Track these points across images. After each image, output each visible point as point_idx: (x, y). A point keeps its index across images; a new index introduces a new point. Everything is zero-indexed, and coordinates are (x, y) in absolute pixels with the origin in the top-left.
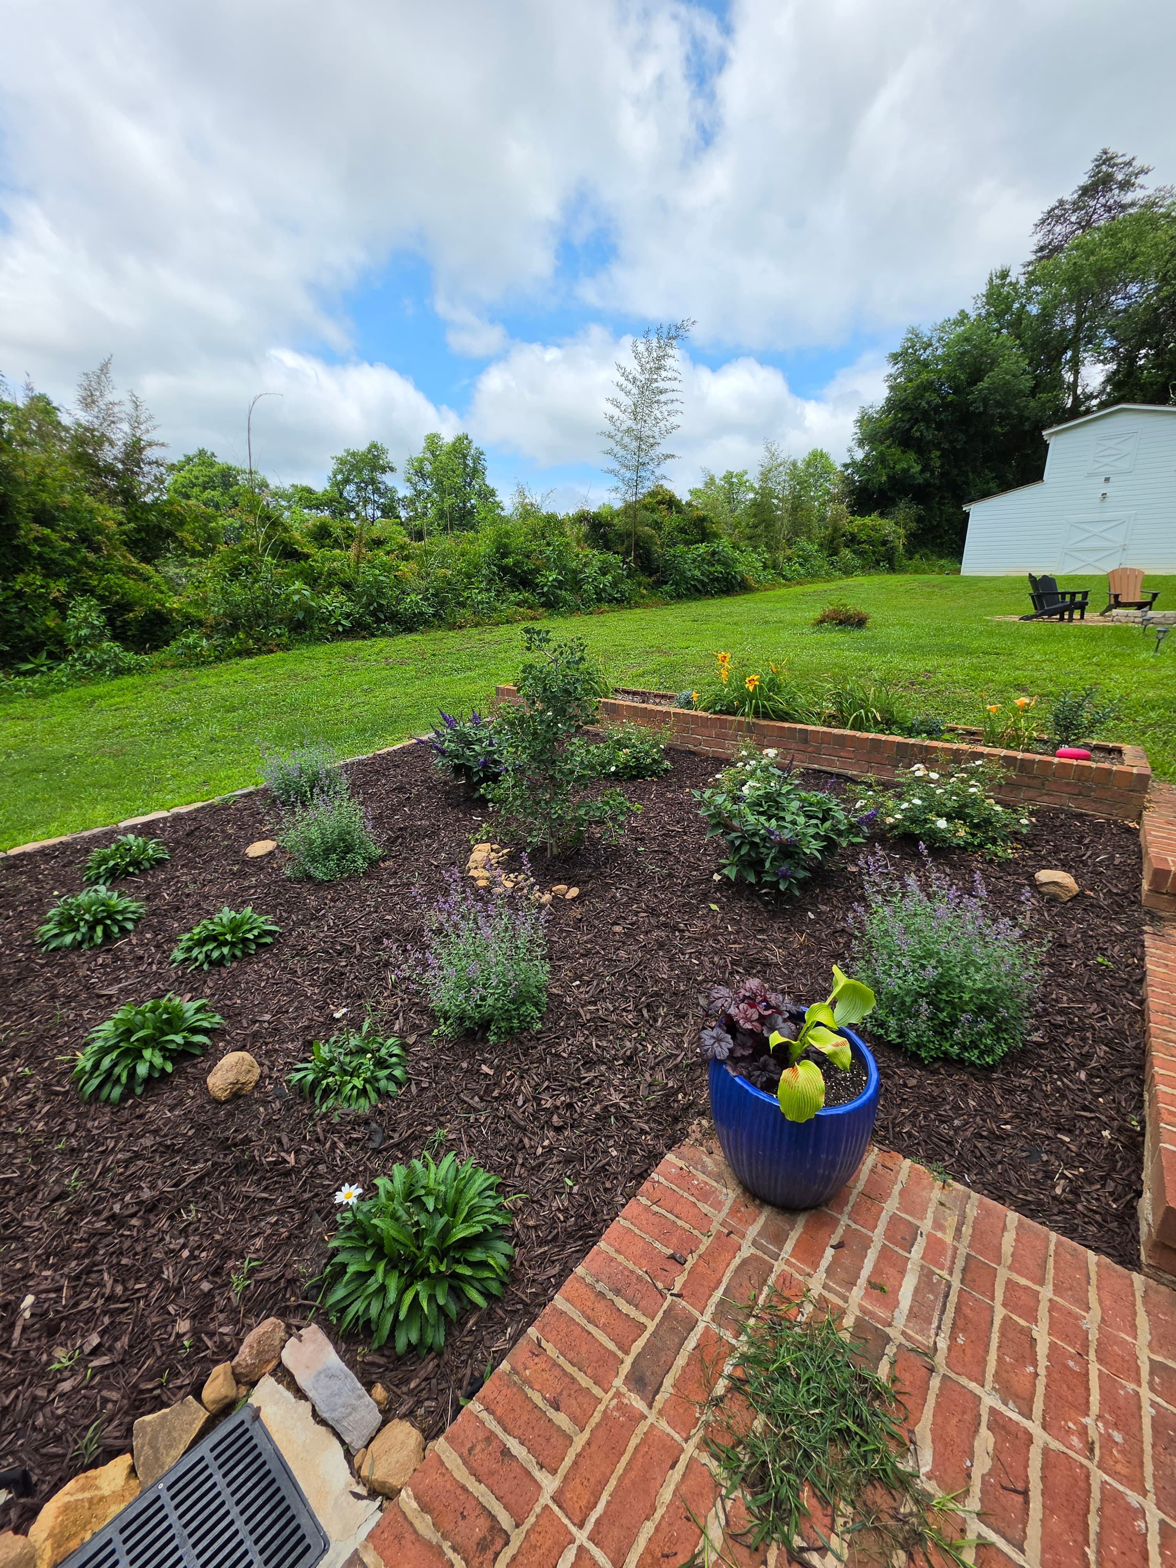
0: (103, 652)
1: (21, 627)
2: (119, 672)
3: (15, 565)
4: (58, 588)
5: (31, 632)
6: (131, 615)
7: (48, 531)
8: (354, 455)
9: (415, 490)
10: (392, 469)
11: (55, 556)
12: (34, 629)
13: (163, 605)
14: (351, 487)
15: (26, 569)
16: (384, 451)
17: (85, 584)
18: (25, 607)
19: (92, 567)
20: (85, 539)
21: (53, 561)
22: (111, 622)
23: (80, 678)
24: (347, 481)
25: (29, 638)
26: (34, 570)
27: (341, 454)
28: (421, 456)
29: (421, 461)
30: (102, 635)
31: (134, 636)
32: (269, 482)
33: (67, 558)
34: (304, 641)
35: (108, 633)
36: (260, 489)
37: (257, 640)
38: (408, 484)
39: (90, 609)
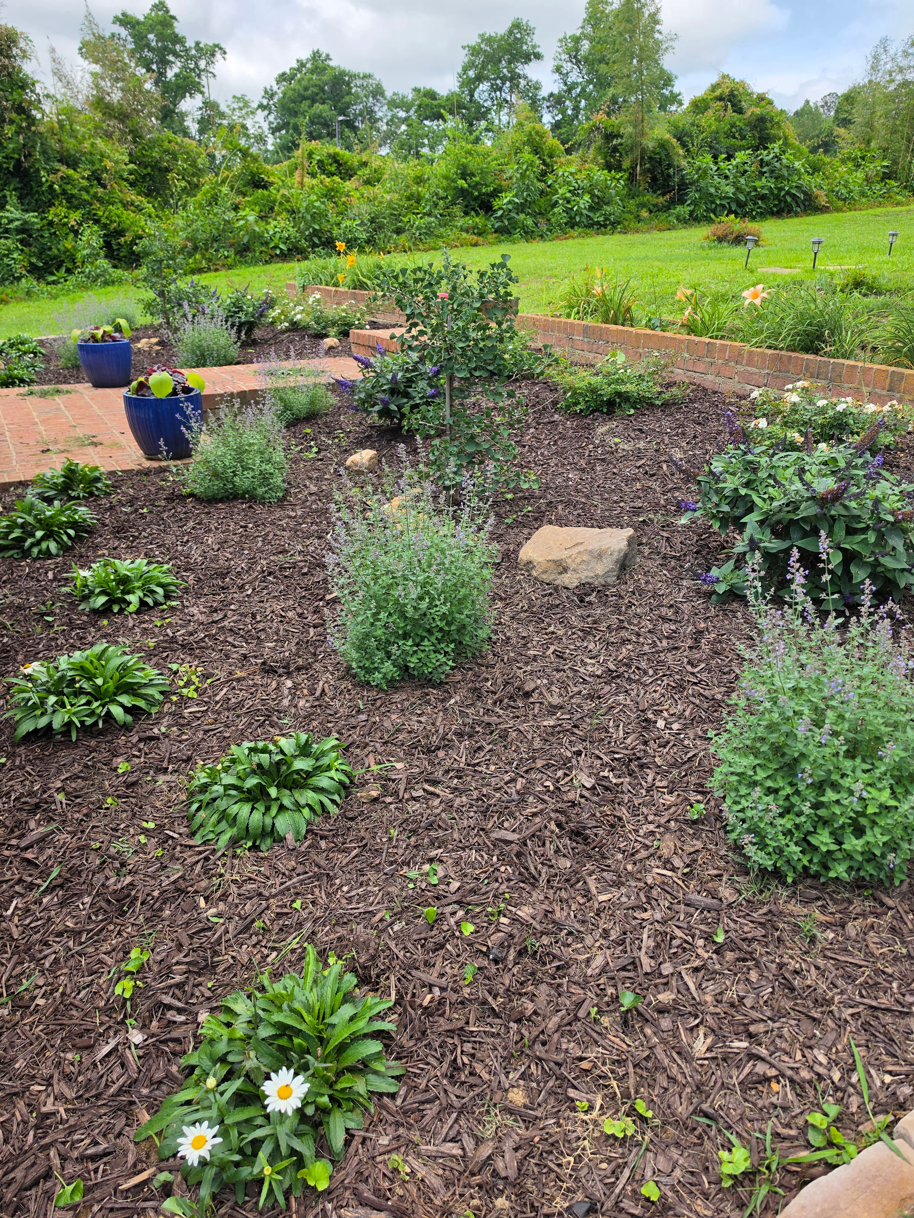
0: (97, 267)
1: (50, 249)
2: (106, 283)
3: (50, 200)
4: (75, 217)
5: (56, 252)
6: (123, 239)
7: (71, 172)
8: (489, 40)
9: (565, 84)
10: (538, 56)
11: (75, 191)
12: (58, 250)
13: (144, 231)
14: (484, 86)
15: (56, 203)
16: (528, 31)
17: (95, 214)
18: (55, 233)
19: (101, 200)
20: (96, 178)
21: (73, 196)
22: (108, 244)
23: (83, 287)
24: (479, 78)
25: (55, 257)
26: (60, 204)
27: (474, 40)
28: (578, 33)
29: (577, 40)
30: (98, 254)
31: (125, 256)
32: (385, 86)
33: (83, 193)
34: (246, 262)
35: (102, 253)
36: (374, 97)
37: (210, 260)
38: (557, 76)
39: (92, 234)
